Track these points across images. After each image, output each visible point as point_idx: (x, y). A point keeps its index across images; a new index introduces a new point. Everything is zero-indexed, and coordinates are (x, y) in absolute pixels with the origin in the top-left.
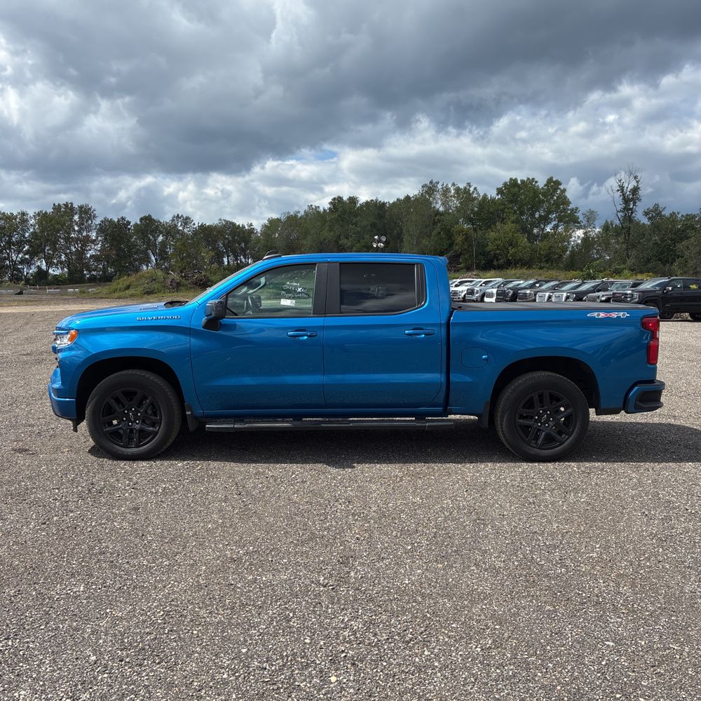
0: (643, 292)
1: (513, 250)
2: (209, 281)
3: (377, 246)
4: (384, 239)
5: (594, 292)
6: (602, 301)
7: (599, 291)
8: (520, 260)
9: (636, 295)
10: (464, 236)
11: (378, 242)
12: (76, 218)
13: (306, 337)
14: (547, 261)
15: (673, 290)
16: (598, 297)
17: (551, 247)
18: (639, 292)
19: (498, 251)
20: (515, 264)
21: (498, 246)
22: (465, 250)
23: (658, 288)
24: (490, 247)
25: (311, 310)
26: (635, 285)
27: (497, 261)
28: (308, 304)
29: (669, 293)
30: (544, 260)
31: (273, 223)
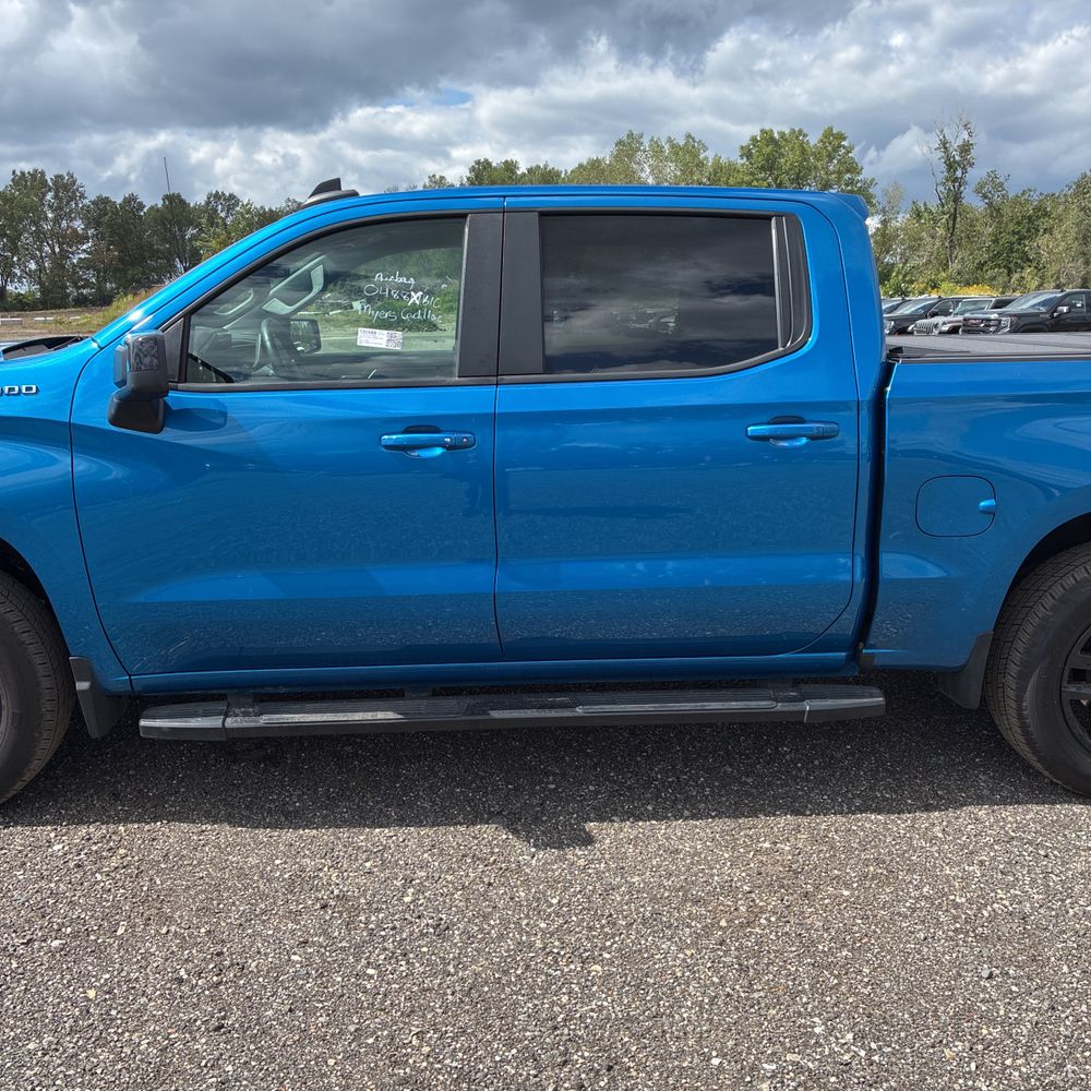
0: (1019, 316)
5: (926, 317)
6: (941, 333)
7: (934, 315)
9: (1006, 321)
12: (49, 196)
13: (438, 451)
15: (1069, 311)
16: (936, 326)
18: (1010, 315)
23: (1043, 309)
25: (452, 354)
26: (999, 304)
28: (444, 340)
29: (1063, 317)
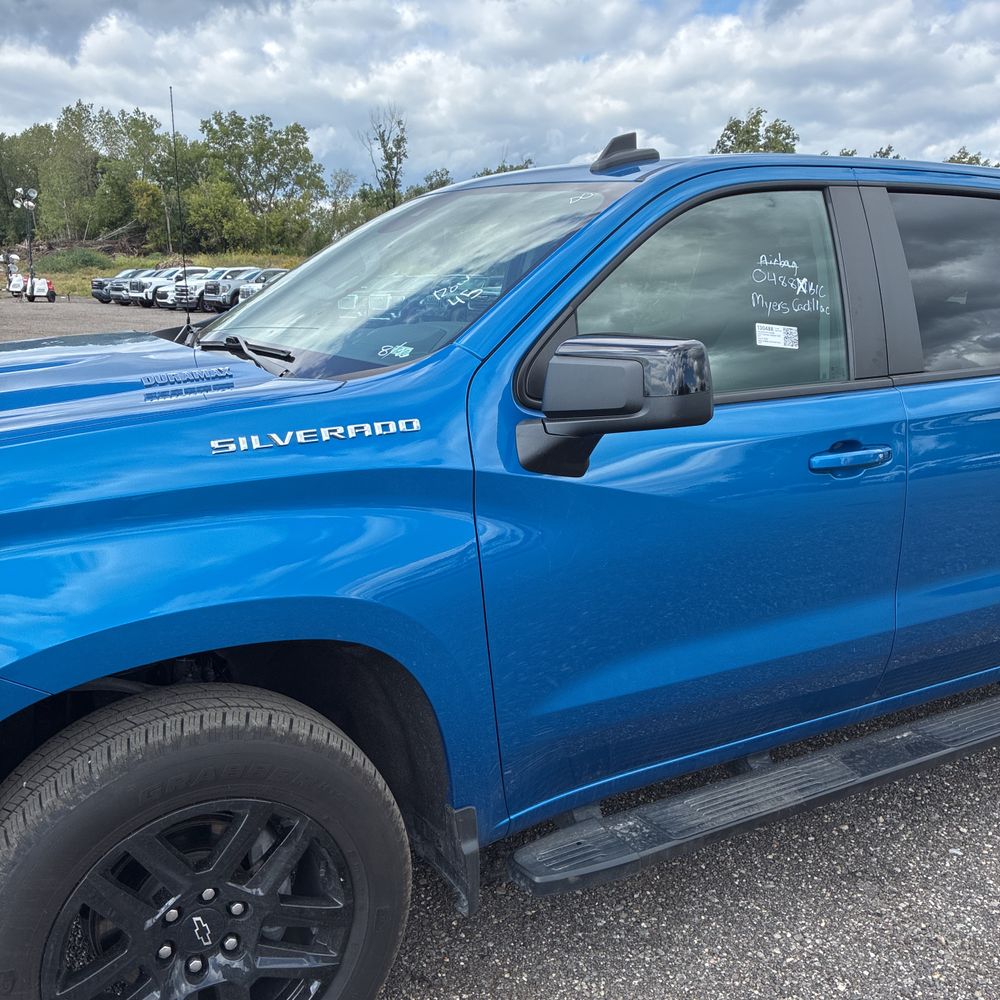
1: (230, 224)
3: (22, 205)
4: (33, 194)
8: (242, 239)
10: (150, 198)
11: (23, 198)
14: (281, 242)
17: (285, 220)
19: (206, 225)
20: (235, 247)
21: (206, 216)
22: (153, 220)
24: (193, 218)
27: (206, 239)
30: (276, 240)
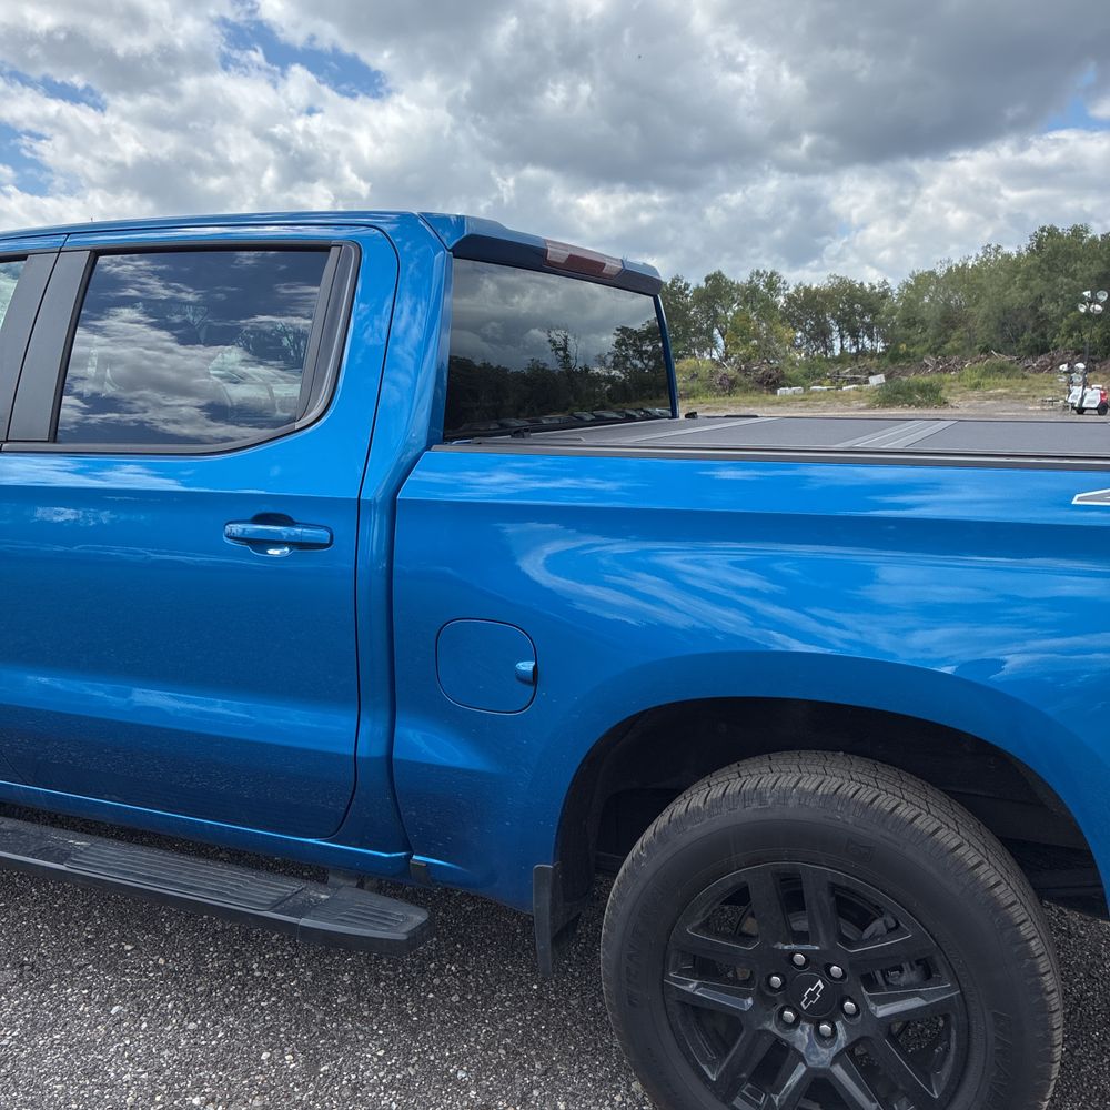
2: (783, 377)
3: (1088, 310)
4: (1103, 296)
11: (1091, 302)
31: (922, 281)
